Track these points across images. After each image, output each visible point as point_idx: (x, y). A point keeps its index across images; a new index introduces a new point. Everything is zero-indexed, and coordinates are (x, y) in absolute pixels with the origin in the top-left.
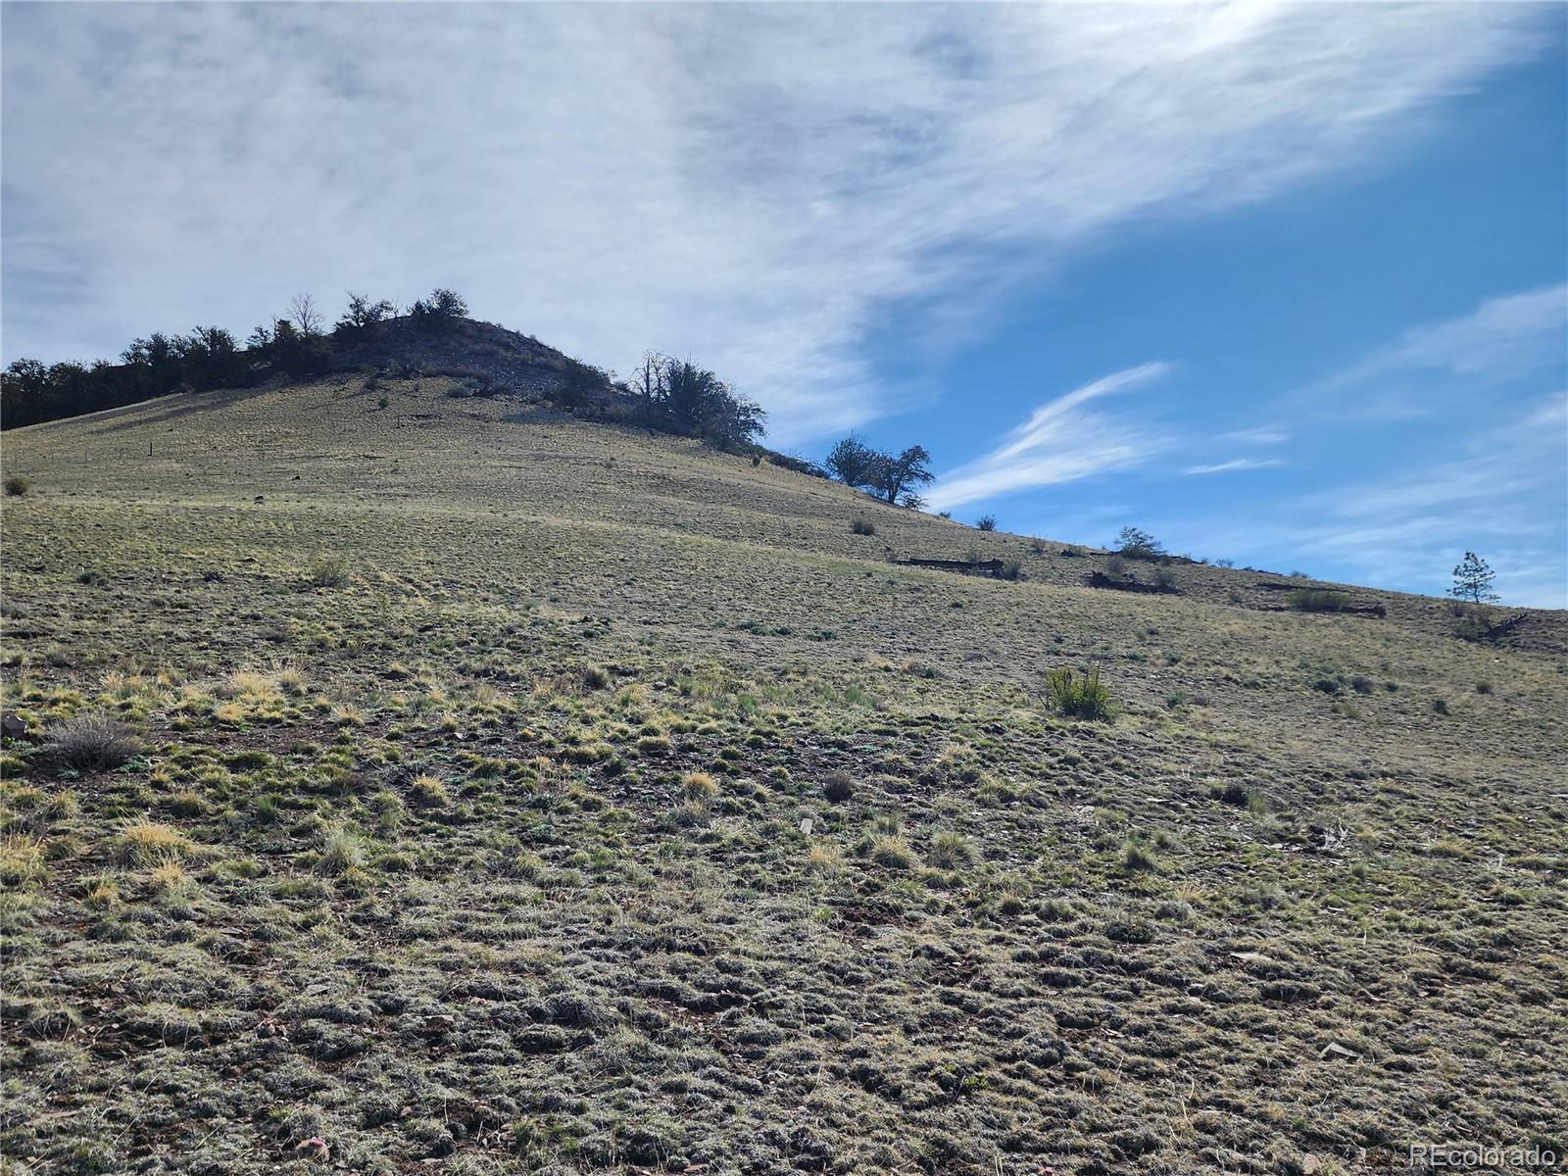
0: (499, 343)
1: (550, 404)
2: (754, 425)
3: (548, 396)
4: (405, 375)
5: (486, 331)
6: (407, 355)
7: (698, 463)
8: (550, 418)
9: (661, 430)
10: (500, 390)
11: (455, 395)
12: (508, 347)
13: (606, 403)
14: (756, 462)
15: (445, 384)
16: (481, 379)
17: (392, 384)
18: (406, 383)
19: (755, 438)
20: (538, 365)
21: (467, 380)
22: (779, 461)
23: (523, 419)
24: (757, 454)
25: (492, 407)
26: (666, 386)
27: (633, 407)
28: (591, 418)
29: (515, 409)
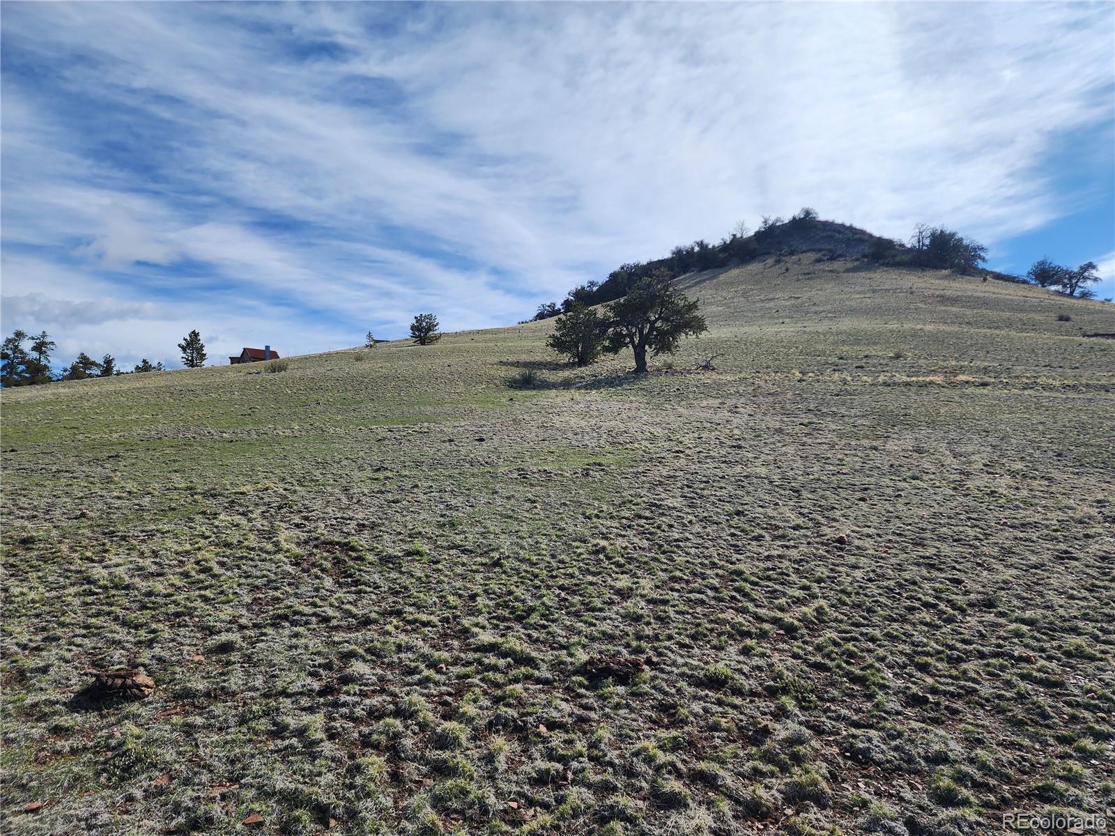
0: (834, 231)
1: (866, 260)
2: (980, 257)
3: (864, 256)
4: (792, 253)
5: (829, 226)
6: (791, 243)
7: (953, 284)
8: (868, 267)
9: (927, 266)
10: (840, 256)
11: (818, 261)
12: (839, 232)
13: (895, 256)
14: (985, 280)
15: (812, 256)
16: (830, 251)
17: (787, 259)
18: (793, 257)
19: (981, 265)
20: (856, 240)
21: (823, 252)
22: (998, 277)
23: (855, 270)
24: (984, 275)
25: (837, 265)
26: (927, 242)
27: (910, 256)
28: (888, 265)
29: (850, 265)
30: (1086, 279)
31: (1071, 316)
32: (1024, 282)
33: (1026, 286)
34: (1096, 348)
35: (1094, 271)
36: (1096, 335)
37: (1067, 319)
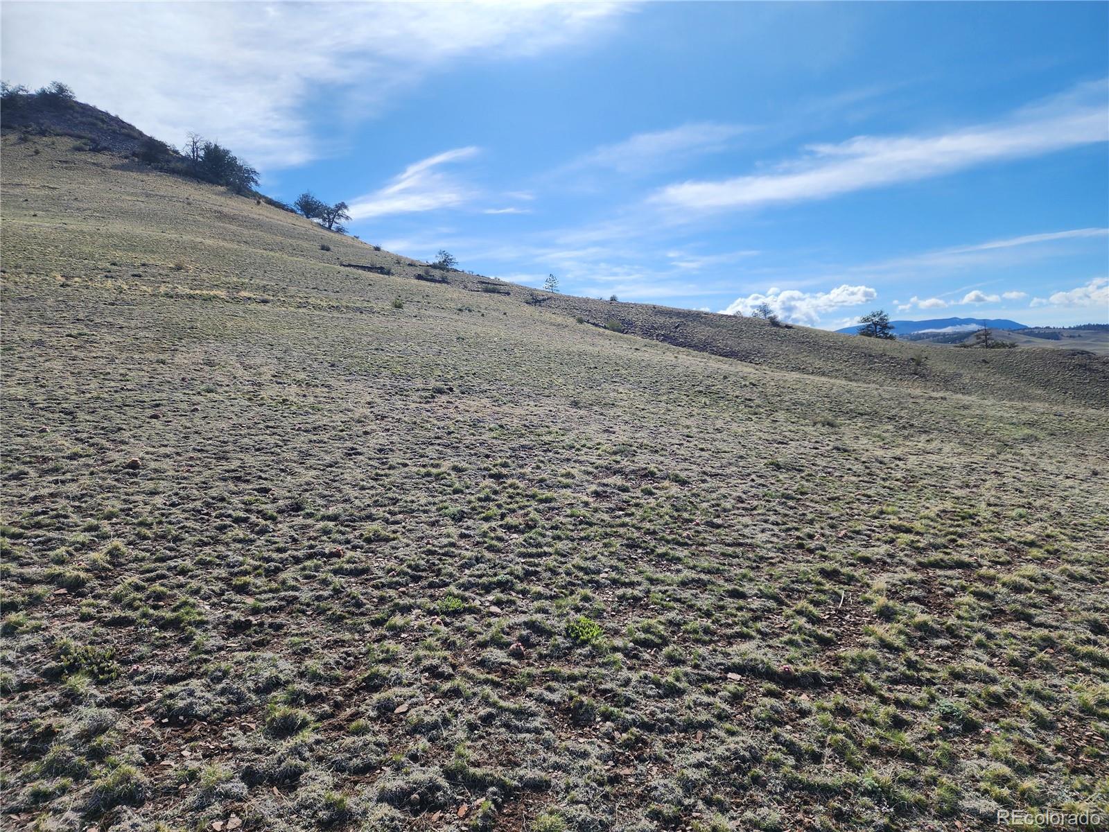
0: (97, 118)
1: (136, 159)
2: (253, 180)
3: (134, 154)
4: (43, 133)
5: (87, 110)
6: (41, 121)
7: (229, 202)
8: (140, 169)
9: (203, 179)
10: (105, 149)
11: (79, 149)
12: (103, 121)
13: (168, 161)
14: (259, 203)
15: (70, 142)
16: (93, 141)
17: (36, 139)
18: (44, 139)
19: (254, 187)
20: (123, 134)
21: (83, 141)
22: (270, 202)
23: (123, 168)
24: (258, 198)
25: (103, 158)
26: (202, 153)
27: (185, 165)
28: (161, 170)
29: (118, 162)
30: (340, 216)
31: (332, 247)
32: (292, 211)
33: (293, 214)
34: (351, 276)
35: (345, 211)
36: (350, 265)
37: (328, 249)
